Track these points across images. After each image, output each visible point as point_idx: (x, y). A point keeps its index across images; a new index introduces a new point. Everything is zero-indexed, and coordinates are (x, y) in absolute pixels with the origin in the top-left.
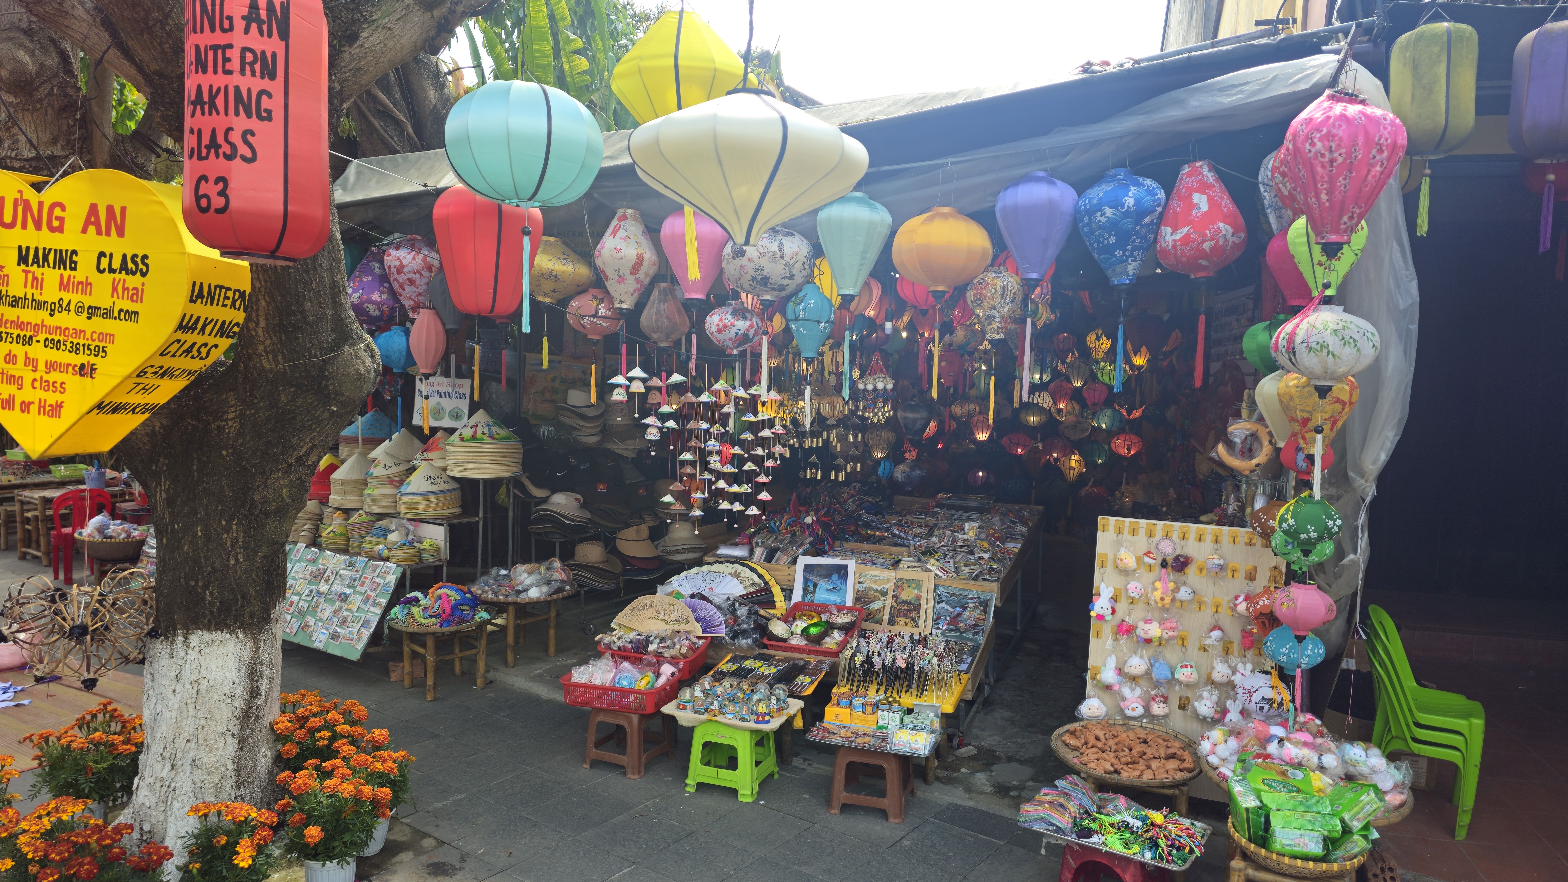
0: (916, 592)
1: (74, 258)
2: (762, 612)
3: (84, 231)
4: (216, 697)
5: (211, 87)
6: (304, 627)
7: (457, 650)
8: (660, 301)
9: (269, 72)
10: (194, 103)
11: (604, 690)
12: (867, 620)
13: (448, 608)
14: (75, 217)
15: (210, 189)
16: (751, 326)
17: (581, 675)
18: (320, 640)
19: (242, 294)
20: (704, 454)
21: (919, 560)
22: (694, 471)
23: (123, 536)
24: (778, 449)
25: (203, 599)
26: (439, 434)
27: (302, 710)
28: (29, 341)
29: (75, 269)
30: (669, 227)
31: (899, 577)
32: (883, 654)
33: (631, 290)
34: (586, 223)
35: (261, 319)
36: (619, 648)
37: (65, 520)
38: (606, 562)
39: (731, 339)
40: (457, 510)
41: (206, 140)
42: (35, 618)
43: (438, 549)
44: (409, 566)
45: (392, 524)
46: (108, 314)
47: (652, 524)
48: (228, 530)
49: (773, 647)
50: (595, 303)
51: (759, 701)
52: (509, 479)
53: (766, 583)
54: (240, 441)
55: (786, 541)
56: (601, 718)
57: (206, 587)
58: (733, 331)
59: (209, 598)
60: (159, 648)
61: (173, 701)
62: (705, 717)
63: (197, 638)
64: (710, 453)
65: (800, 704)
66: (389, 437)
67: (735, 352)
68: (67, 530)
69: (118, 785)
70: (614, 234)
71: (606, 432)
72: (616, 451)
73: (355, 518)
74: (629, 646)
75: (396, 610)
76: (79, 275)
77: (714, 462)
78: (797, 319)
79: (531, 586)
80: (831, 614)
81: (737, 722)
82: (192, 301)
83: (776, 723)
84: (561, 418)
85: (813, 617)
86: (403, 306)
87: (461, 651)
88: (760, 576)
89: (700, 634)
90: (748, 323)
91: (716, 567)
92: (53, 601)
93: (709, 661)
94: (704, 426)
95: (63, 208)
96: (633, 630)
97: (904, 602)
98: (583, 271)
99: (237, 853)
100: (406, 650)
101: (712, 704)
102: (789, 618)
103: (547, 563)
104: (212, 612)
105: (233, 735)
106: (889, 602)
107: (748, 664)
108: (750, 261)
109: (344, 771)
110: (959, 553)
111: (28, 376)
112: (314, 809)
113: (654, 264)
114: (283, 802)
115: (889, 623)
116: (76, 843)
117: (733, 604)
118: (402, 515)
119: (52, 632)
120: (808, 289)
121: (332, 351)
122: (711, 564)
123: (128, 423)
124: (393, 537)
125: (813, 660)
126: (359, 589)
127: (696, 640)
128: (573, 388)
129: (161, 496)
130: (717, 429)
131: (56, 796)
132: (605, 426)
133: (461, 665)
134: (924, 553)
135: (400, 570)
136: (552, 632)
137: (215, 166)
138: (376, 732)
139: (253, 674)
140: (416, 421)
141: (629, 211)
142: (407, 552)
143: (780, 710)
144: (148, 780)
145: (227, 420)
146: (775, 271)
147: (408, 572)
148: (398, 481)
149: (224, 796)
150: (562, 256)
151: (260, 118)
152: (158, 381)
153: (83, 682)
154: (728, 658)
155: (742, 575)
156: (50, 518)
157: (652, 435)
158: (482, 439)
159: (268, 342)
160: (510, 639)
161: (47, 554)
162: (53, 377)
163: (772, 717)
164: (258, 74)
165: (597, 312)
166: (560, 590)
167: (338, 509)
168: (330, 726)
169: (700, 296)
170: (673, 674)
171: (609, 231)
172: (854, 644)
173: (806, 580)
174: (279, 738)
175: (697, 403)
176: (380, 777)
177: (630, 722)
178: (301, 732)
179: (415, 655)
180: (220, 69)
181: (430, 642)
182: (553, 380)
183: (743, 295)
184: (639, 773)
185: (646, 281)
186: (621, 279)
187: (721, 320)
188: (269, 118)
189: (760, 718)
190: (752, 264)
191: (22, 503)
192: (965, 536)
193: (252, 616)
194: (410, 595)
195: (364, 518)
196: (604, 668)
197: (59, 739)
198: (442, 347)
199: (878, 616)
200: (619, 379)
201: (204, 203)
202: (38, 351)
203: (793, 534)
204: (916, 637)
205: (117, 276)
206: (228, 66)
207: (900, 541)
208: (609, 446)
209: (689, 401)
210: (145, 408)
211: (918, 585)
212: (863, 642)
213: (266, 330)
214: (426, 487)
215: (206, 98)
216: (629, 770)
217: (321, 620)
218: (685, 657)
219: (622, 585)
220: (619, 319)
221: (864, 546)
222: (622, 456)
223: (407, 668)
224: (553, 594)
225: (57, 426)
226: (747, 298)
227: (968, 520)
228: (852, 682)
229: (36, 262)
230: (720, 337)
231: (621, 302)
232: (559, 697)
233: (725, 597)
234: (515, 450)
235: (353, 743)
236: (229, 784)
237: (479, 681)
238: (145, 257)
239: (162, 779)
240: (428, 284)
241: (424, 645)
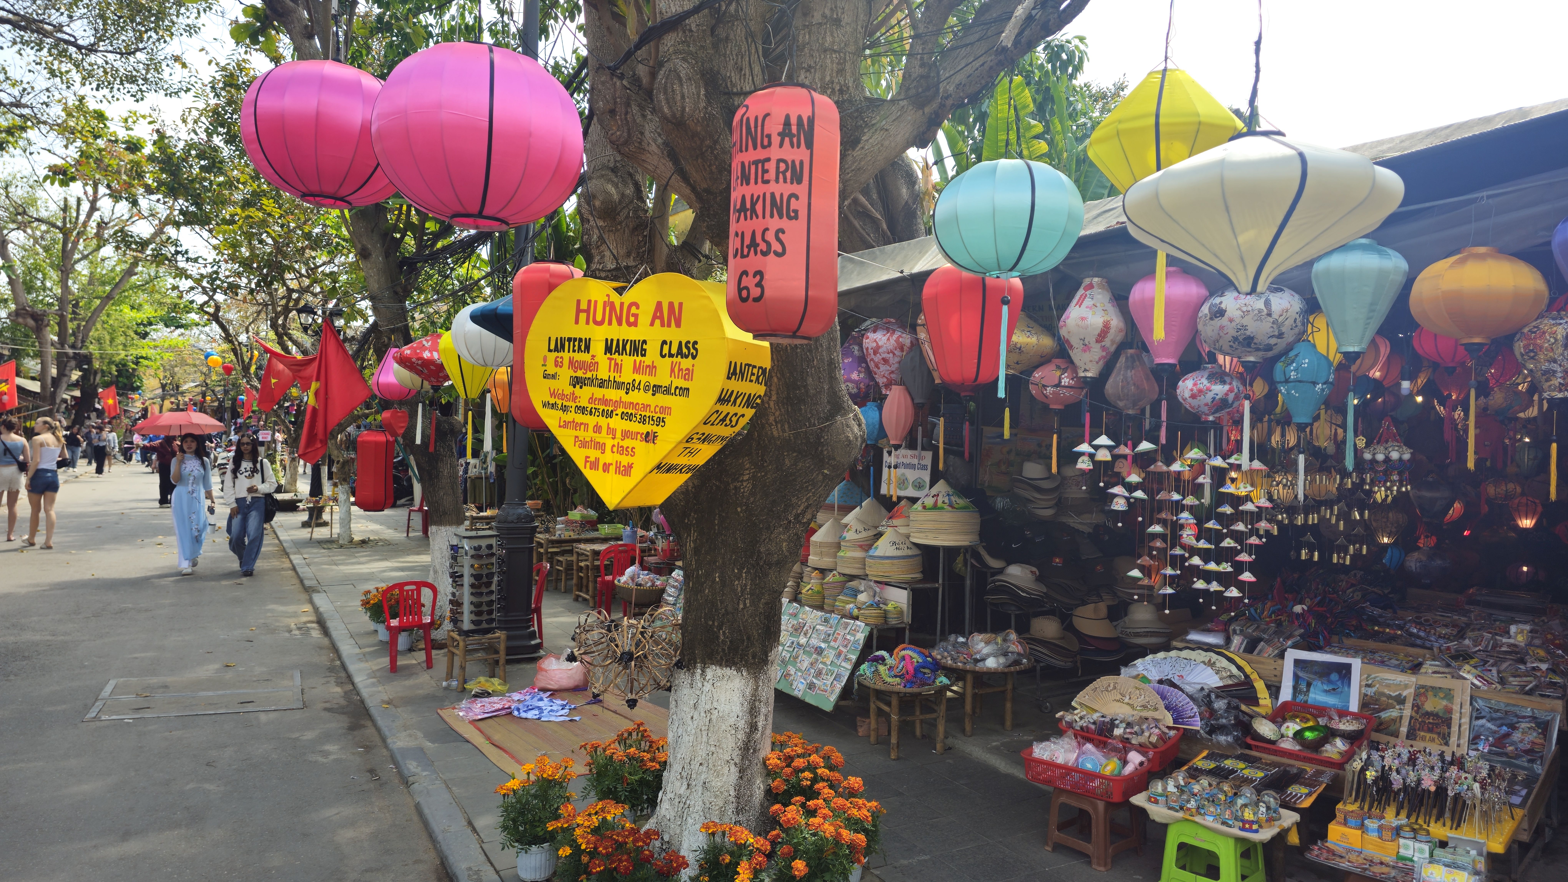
0: (1445, 703)
1: (645, 347)
2: (1243, 707)
3: (652, 324)
4: (724, 727)
5: (752, 195)
6: (786, 675)
7: (918, 713)
8: (1127, 368)
9: (797, 178)
10: (739, 211)
11: (1067, 770)
12: (1378, 730)
13: (911, 669)
14: (645, 313)
15: (749, 282)
16: (1231, 390)
17: (1043, 751)
18: (799, 689)
19: (764, 371)
20: (1176, 528)
21: (1448, 665)
22: (1164, 545)
23: (649, 584)
24: (1263, 525)
25: (718, 637)
26: (903, 503)
27: (788, 750)
28: (610, 415)
29: (644, 355)
30: (1137, 293)
31: (1421, 683)
32: (1403, 771)
33: (1097, 358)
34: (1051, 295)
35: (773, 393)
36: (1082, 728)
37: (608, 569)
38: (1063, 638)
39: (1206, 405)
40: (919, 576)
41: (747, 241)
42: (596, 644)
43: (901, 612)
44: (876, 626)
45: (861, 585)
46: (667, 391)
47: (1110, 603)
48: (739, 578)
49: (1257, 748)
50: (1058, 373)
51: (1245, 806)
52: (966, 549)
53: (1247, 676)
54: (752, 499)
55: (1271, 631)
56: (1063, 799)
57: (720, 627)
58: (1210, 395)
59: (722, 638)
60: (682, 677)
61: (691, 727)
62: (1180, 814)
63: (713, 671)
64: (1182, 527)
65: (1295, 817)
66: (860, 504)
67: (1211, 418)
68: (609, 578)
69: (645, 797)
70: (1080, 304)
71: (1061, 505)
72: (1072, 525)
73: (829, 578)
74: (1093, 727)
75: (863, 667)
76: (647, 360)
77: (1188, 536)
78: (1287, 381)
79: (988, 656)
80: (1331, 719)
81: (1218, 826)
82: (729, 378)
83: (1266, 834)
84: (1016, 490)
85: (1308, 720)
86: (877, 384)
87: (922, 713)
88: (1239, 668)
89: (1171, 724)
90: (1227, 387)
91: (1185, 653)
92: (609, 630)
93: (1181, 755)
94: (1176, 497)
95: (638, 307)
96: (1096, 711)
97: (1428, 714)
98: (1046, 342)
99: (738, 873)
100: (872, 706)
101: (1188, 801)
102: (1279, 716)
103: (1004, 634)
104: (723, 650)
105: (736, 764)
106: (1407, 712)
107: (1229, 763)
108: (1231, 320)
109: (826, 811)
110: (1504, 660)
111: (609, 443)
112: (800, 844)
113: (1121, 331)
114: (774, 833)
115: (1408, 737)
116: (617, 841)
117: (1209, 695)
118: (870, 578)
119: (606, 657)
120: (1300, 348)
121: (827, 420)
122: (1180, 650)
123: (677, 481)
124: (862, 597)
125: (1310, 769)
126: (832, 644)
127: (1166, 731)
128: (1029, 460)
129: (690, 545)
130: (1190, 500)
131: (600, 799)
132: (1060, 499)
133: (922, 728)
134: (1455, 657)
135: (869, 629)
136: (1009, 705)
137: (754, 262)
138: (852, 779)
139: (753, 711)
140: (884, 490)
141: (1096, 279)
142: (874, 612)
143: (1270, 820)
144: (670, 795)
145: (742, 481)
146: (1261, 330)
147: (875, 632)
148: (868, 545)
149: (726, 820)
150: (1027, 329)
151: (790, 218)
152: (700, 446)
153: (628, 701)
154: (1205, 754)
155: (1218, 665)
156: (597, 568)
157: (1119, 505)
158: (943, 508)
159: (777, 413)
160: (968, 707)
161: (593, 597)
162: (627, 443)
163: (1261, 826)
164: (788, 180)
165: (1060, 382)
166: (1017, 662)
167: (816, 569)
168: (812, 768)
169: (1171, 361)
170: (1141, 764)
171: (1075, 301)
172: (1364, 756)
173: (1296, 678)
174: (770, 773)
175: (1169, 473)
176: (856, 824)
177: (1095, 808)
178: (788, 770)
179: (880, 712)
180: (760, 180)
181: (895, 701)
182: (1009, 452)
183: (1220, 358)
184: (1105, 865)
185: (1112, 349)
186: (1086, 348)
187: (1195, 385)
188: (796, 217)
189: (1246, 825)
190: (1234, 324)
191: (578, 554)
192: (1512, 641)
193: (754, 657)
194: (877, 653)
195: (838, 578)
196: (1066, 746)
197: (604, 750)
198: (910, 420)
199: (1392, 728)
200: (1084, 447)
201: (744, 293)
202: (616, 422)
203: (1279, 624)
204: (1448, 758)
205: (675, 359)
206: (766, 177)
207: (1419, 642)
208: (1064, 519)
209: (1159, 470)
210: (690, 469)
211: (1448, 694)
212: (1375, 756)
213: (777, 403)
214: (891, 552)
215: (748, 206)
216: (1094, 861)
217: (800, 670)
218: (1155, 746)
219: (1079, 664)
220: (1082, 388)
221: (1371, 644)
222: (1078, 531)
223: (873, 725)
224: (1009, 666)
225: (628, 483)
226: (1225, 361)
227: (1514, 621)
228: (1363, 800)
229: (617, 351)
230: (1194, 402)
231: (1085, 370)
232: (1019, 773)
233: (1199, 687)
234: (973, 519)
235: (831, 787)
236: (731, 808)
237: (939, 746)
238: (695, 343)
239: (680, 796)
240: (899, 362)
241: (889, 704)
